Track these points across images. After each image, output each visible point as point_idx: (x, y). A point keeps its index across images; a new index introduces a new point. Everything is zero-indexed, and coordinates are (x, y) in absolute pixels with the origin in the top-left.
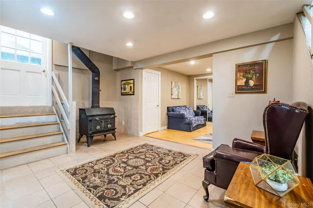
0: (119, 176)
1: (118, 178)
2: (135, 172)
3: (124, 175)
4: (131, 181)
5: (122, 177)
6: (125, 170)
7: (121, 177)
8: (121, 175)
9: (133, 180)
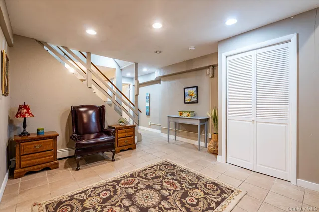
0: (167, 177)
1: (167, 176)
2: (151, 180)
3: (162, 178)
4: (155, 173)
5: (163, 177)
6: (162, 184)
7: (165, 177)
8: (165, 179)
9: (153, 173)
